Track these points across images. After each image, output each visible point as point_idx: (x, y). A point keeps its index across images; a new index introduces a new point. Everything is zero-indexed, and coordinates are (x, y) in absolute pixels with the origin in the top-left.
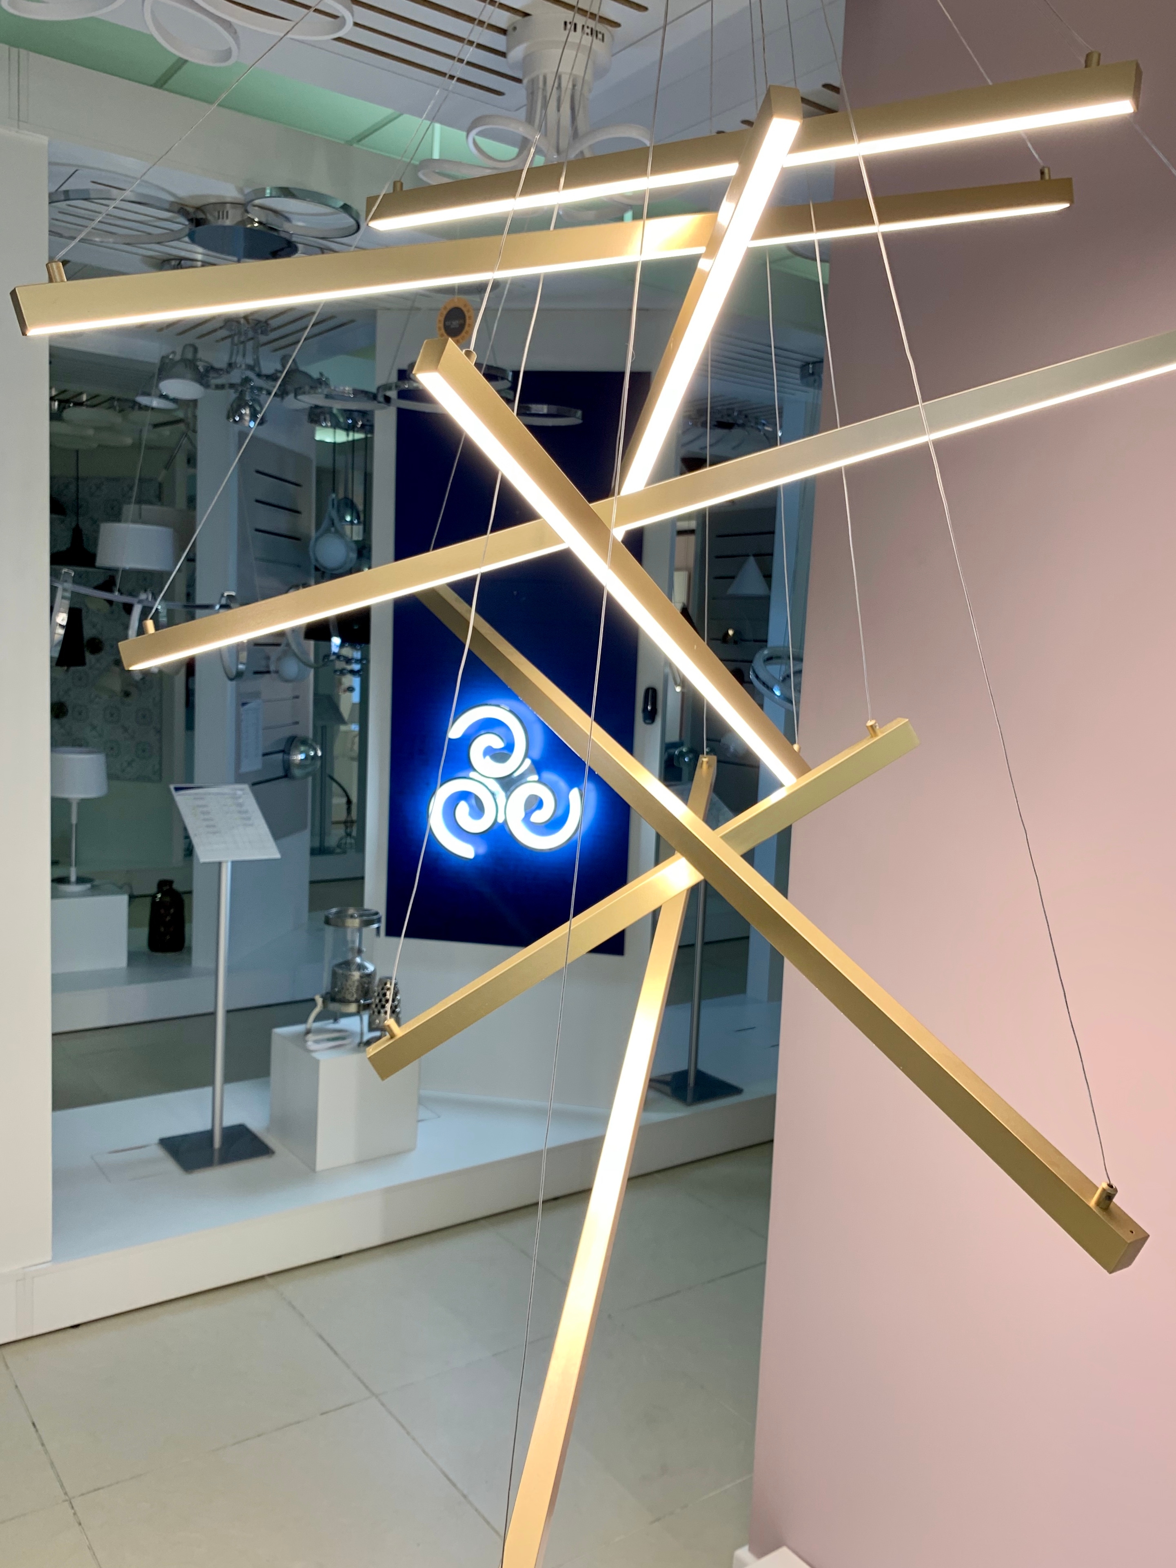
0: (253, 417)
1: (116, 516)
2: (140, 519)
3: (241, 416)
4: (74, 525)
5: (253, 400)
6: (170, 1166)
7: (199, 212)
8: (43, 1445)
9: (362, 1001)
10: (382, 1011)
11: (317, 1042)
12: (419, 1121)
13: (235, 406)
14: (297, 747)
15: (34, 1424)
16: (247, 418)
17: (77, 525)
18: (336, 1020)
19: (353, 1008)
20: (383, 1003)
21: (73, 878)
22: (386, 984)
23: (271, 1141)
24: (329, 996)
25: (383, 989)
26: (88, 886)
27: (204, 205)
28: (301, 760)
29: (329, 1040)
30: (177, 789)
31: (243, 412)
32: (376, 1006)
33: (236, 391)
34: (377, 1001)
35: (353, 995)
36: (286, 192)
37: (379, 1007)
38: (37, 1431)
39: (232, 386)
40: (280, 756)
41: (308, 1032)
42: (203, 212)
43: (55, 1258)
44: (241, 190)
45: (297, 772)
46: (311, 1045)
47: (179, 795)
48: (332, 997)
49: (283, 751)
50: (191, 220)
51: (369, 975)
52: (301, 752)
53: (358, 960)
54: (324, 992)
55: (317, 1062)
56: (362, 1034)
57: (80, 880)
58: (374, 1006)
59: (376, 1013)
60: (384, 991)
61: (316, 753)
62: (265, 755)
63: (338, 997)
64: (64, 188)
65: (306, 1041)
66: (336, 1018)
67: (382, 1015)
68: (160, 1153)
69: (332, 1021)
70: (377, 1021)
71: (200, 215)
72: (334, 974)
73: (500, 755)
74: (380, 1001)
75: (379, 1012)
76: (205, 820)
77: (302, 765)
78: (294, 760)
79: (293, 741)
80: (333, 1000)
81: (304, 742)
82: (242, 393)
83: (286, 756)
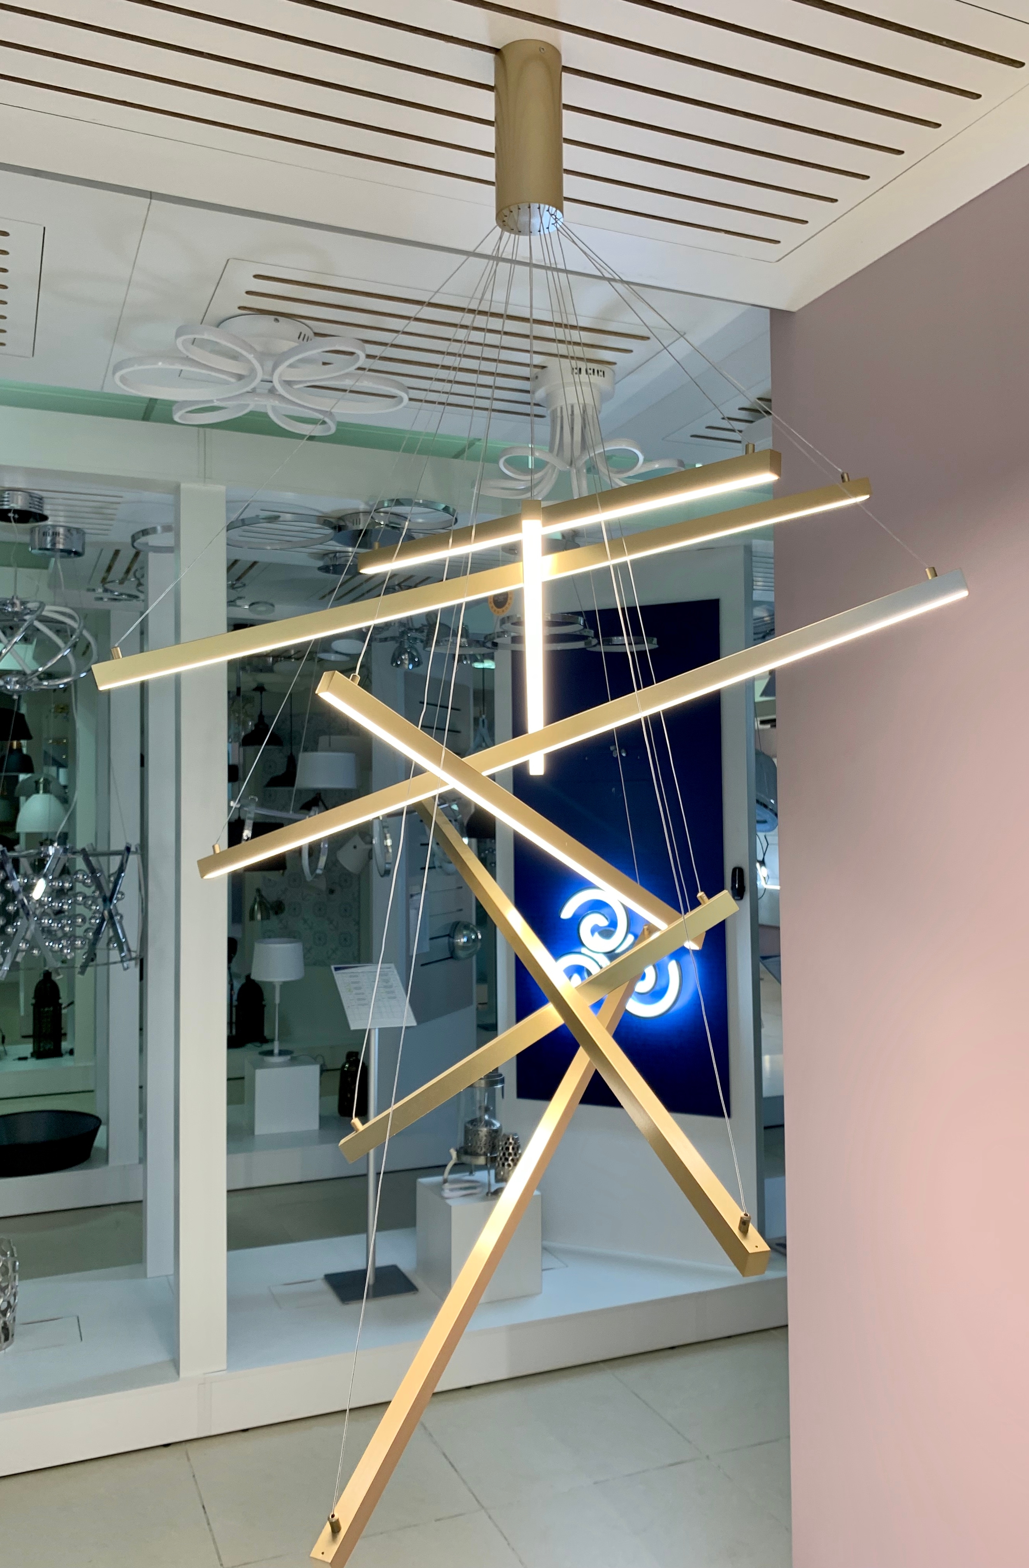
0: (412, 660)
1: (313, 747)
2: (330, 748)
3: (402, 660)
4: (289, 754)
5: (411, 647)
6: (331, 1298)
7: (341, 521)
8: (209, 1524)
9: (489, 1155)
10: (506, 1164)
11: (452, 1190)
12: (543, 1270)
13: (397, 653)
14: (461, 932)
15: (204, 1507)
16: (407, 662)
17: (291, 753)
18: (471, 1173)
19: (481, 1161)
20: (507, 1156)
21: (276, 1051)
22: (508, 1139)
23: (417, 1281)
24: (462, 1150)
25: (506, 1143)
26: (289, 1057)
27: (344, 516)
28: (464, 942)
29: (461, 1189)
30: (336, 969)
31: (403, 657)
32: (501, 1159)
33: (397, 642)
34: (501, 1154)
35: (481, 1150)
36: (398, 502)
37: (503, 1159)
38: (205, 1512)
39: (393, 638)
40: (446, 939)
41: (445, 1181)
42: (344, 521)
43: (229, 1367)
44: (367, 503)
45: (461, 954)
46: (447, 1193)
47: (338, 973)
48: (466, 1151)
49: (448, 935)
50: (334, 528)
51: (496, 1131)
52: (464, 936)
53: (486, 1117)
54: (458, 1147)
55: (449, 1208)
56: (489, 1185)
57: (282, 1053)
58: (499, 1159)
59: (501, 1166)
60: (507, 1146)
61: (477, 936)
62: (431, 939)
63: (469, 1151)
64: (241, 517)
65: (443, 1190)
66: (471, 1169)
67: (506, 1167)
68: (324, 1286)
69: (468, 1174)
70: (502, 1173)
71: (342, 523)
72: (467, 1131)
73: (607, 933)
74: (504, 1154)
75: (503, 1165)
76: (357, 994)
77: (464, 947)
78: (457, 942)
79: (456, 926)
80: (466, 1153)
81: (467, 927)
82: (401, 643)
83: (451, 940)
